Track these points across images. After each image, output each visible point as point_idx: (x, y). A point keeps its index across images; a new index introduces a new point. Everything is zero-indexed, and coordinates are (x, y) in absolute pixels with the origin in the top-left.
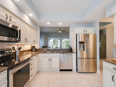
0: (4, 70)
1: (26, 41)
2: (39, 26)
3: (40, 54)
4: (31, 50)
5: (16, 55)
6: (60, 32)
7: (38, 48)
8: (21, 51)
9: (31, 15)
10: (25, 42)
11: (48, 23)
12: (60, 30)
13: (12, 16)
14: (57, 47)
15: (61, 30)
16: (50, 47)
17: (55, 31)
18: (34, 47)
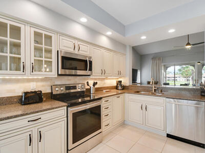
0: (62, 107)
1: (103, 74)
2: (130, 46)
3: (126, 95)
4: (116, 88)
5: (90, 92)
6: (189, 47)
7: (128, 85)
8: (96, 88)
9: (109, 33)
10: (101, 75)
11: (144, 38)
12: (188, 44)
13: (81, 43)
14: (187, 83)
15: (189, 42)
16: (168, 84)
17: (172, 48)
18: (121, 82)
